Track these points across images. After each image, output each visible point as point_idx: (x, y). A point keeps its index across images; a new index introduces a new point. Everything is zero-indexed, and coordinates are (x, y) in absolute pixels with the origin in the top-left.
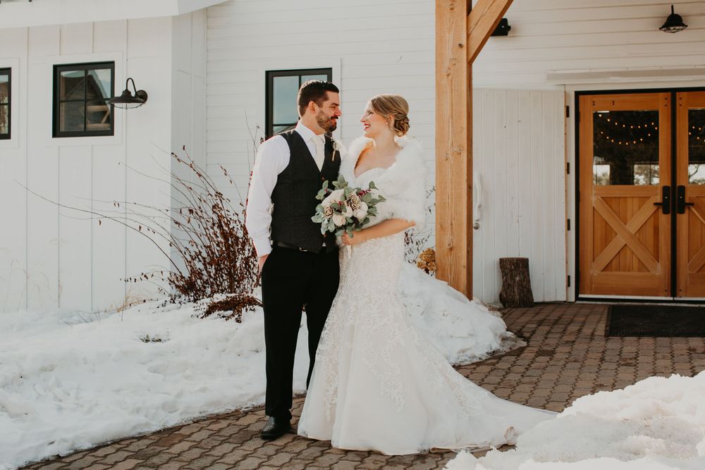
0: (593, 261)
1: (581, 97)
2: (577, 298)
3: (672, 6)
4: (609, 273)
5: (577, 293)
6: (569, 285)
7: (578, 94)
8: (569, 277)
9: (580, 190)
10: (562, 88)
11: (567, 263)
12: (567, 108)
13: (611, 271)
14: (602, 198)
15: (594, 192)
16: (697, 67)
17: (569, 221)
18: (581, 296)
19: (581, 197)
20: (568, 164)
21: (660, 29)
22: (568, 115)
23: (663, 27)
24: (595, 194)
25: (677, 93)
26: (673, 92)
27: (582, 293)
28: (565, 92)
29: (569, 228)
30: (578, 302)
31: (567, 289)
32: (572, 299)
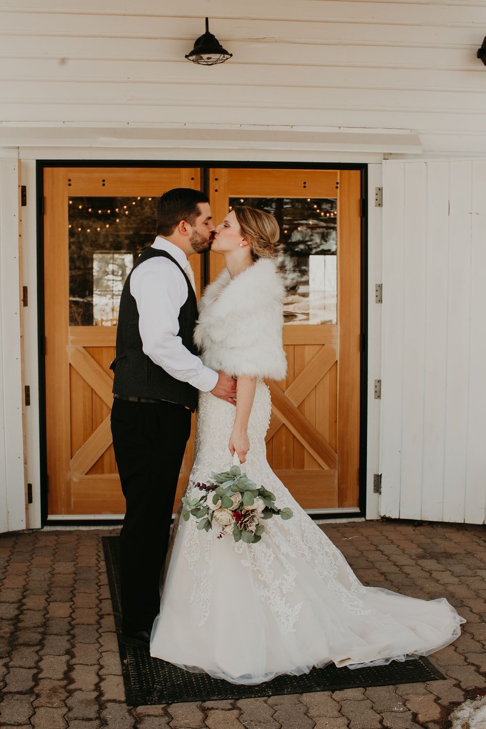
0: (71, 458)
1: (47, 171)
2: (45, 522)
3: (207, 19)
4: (99, 476)
5: (44, 513)
6: (30, 499)
7: (42, 165)
8: (30, 487)
9: (47, 334)
10: (14, 154)
11: (25, 463)
12: (24, 190)
13: (102, 472)
14: (84, 347)
15: (70, 338)
16: (244, 128)
17: (27, 389)
18: (51, 517)
19: (49, 346)
20: (25, 289)
21: (187, 56)
22: (24, 203)
23: (191, 54)
24: (72, 342)
25: (211, 170)
26: (205, 166)
27: (53, 513)
28: (19, 161)
29: (28, 402)
30: (47, 529)
31: (27, 508)
32: (37, 523)
